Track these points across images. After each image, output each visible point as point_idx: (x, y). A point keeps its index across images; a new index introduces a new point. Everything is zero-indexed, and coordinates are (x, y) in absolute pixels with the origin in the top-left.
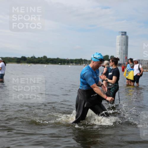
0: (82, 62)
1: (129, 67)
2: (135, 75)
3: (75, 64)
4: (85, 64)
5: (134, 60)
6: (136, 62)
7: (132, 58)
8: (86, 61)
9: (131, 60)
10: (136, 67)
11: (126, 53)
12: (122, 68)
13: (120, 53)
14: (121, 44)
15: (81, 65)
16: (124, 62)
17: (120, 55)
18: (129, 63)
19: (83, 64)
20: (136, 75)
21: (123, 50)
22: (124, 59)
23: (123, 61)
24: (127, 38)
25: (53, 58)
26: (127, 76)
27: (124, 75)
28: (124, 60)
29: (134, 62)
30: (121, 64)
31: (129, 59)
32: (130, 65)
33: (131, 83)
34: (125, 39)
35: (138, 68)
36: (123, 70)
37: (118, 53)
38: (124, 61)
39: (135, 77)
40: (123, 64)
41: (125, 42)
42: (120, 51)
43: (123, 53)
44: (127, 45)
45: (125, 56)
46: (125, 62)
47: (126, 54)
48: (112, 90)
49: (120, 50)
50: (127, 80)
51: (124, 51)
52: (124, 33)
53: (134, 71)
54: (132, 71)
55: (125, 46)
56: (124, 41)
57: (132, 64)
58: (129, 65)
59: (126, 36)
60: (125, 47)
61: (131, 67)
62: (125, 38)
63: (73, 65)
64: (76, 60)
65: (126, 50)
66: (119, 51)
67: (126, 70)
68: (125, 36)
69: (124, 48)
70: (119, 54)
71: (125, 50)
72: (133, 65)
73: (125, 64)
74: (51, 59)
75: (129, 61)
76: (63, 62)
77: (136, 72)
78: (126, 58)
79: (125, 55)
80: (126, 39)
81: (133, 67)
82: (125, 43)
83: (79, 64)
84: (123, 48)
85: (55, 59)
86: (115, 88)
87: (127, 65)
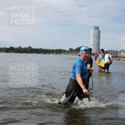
0: (61, 52)
1: (101, 56)
2: (105, 63)
3: (55, 54)
4: (64, 54)
5: (105, 50)
6: (107, 52)
7: (103, 49)
8: (65, 52)
9: (103, 50)
10: (107, 56)
12: (95, 57)
14: (94, 37)
15: (60, 54)
17: (93, 46)
18: (100, 53)
19: (62, 53)
20: (107, 63)
21: (96, 42)
22: (97, 49)
25: (37, 49)
26: (99, 64)
27: (96, 63)
29: (105, 52)
30: (94, 54)
31: (100, 50)
32: (102, 55)
33: (102, 69)
35: (108, 57)
36: (96, 59)
39: (105, 65)
40: (96, 54)
43: (96, 44)
45: (98, 47)
46: (98, 52)
47: (98, 45)
48: (86, 76)
49: (94, 42)
50: (99, 67)
53: (104, 59)
54: (103, 60)
57: (103, 53)
58: (100, 54)
60: (97, 40)
61: (103, 57)
63: (54, 54)
64: (56, 50)
65: (98, 42)
66: (92, 43)
67: (98, 59)
68: (98, 30)
72: (104, 55)
73: (97, 54)
74: (35, 49)
75: (101, 51)
76: (45, 52)
77: (106, 60)
78: (99, 49)
80: (99, 33)
81: (104, 56)
82: (98, 36)
83: (59, 54)
84: (96, 40)
85: (38, 49)
86: (89, 74)
87: (99, 54)
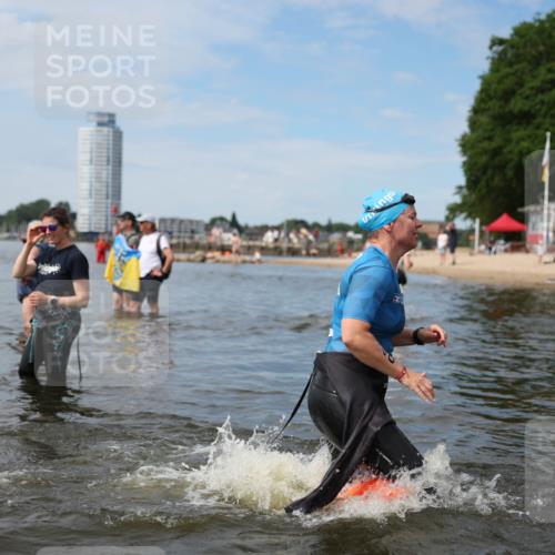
11: (116, 192)
13: (91, 190)
16: (106, 224)
21: (104, 180)
23: (103, 222)
24: (118, 136)
28: (107, 220)
34: (111, 142)
37: (86, 193)
38: (110, 222)
41: (111, 151)
42: (91, 186)
44: (116, 162)
51: (107, 186)
52: (106, 119)
55: (110, 167)
56: (108, 149)
59: (113, 127)
62: (111, 138)
68: (111, 130)
69: (106, 173)
70: (90, 194)
71: (110, 180)
79: (110, 201)
